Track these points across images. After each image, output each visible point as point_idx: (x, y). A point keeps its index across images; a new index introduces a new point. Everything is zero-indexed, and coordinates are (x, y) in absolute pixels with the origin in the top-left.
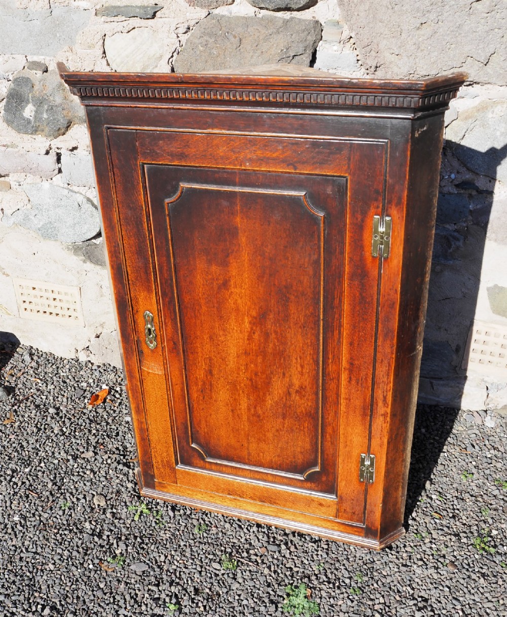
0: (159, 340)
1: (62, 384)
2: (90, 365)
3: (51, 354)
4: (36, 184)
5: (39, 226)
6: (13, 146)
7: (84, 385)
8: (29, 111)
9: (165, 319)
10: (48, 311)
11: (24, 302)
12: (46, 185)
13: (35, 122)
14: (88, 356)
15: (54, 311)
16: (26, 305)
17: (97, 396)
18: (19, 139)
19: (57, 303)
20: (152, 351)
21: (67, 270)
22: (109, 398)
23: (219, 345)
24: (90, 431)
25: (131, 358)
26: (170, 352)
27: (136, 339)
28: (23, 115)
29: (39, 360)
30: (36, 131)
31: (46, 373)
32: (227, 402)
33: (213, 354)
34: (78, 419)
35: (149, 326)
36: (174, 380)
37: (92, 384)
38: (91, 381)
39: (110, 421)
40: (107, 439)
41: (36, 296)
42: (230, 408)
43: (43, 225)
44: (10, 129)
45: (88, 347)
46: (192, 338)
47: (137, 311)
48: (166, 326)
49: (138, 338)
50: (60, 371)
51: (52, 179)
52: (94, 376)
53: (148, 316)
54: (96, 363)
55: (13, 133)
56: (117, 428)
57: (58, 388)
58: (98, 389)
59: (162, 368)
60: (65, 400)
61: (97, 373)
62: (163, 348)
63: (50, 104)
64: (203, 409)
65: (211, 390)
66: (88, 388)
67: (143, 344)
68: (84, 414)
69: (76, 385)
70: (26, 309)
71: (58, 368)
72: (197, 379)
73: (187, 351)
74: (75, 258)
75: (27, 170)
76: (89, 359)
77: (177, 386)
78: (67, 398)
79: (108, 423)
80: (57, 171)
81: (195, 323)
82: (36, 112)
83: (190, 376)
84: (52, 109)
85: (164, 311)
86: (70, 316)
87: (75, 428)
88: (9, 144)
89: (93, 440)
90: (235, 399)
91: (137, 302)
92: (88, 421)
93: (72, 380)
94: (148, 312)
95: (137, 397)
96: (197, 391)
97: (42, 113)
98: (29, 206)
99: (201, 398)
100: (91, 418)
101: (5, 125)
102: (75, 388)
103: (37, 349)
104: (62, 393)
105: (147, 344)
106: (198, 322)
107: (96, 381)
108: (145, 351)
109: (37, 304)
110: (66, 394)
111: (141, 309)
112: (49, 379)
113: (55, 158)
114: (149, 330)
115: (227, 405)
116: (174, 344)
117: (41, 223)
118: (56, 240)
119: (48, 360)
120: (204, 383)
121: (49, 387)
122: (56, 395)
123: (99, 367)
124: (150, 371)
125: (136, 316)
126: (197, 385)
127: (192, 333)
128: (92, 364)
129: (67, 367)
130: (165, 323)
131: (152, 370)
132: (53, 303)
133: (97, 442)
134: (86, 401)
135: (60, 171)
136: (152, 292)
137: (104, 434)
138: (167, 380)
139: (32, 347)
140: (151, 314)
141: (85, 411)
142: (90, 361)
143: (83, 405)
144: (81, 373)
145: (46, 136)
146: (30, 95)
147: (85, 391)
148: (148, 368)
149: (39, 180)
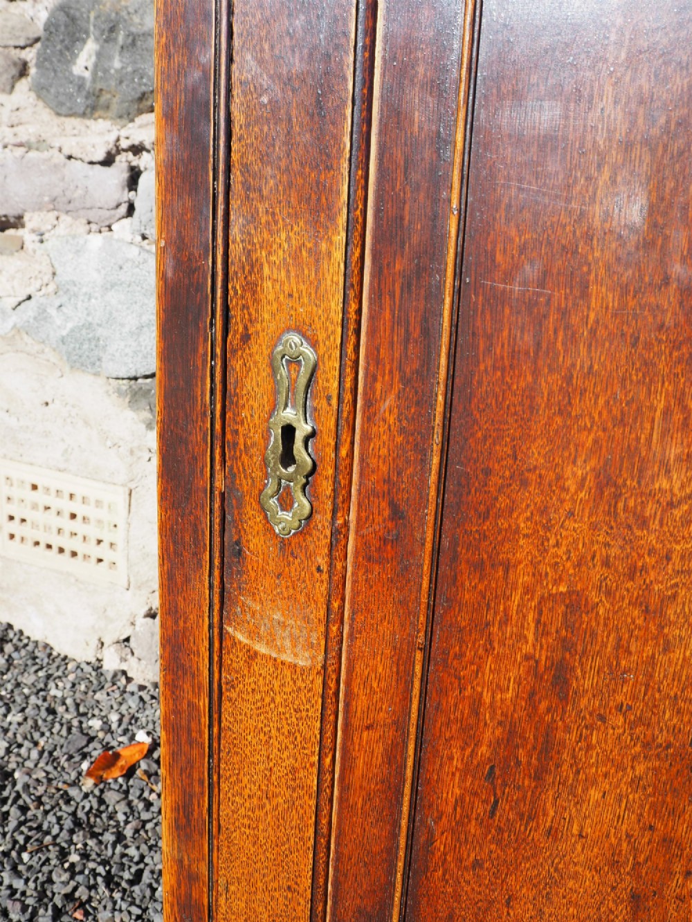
0: (326, 487)
1: (44, 714)
2: (123, 681)
3: (46, 646)
4: (74, 237)
5: (64, 333)
6: (39, 144)
7: (96, 724)
8: (84, 60)
9: (371, 378)
10: (56, 542)
11: (11, 518)
12: (96, 241)
13: (94, 80)
14: (123, 660)
15: (69, 545)
16: (14, 527)
17: (117, 756)
18: (55, 129)
19: (76, 525)
20: (284, 545)
21: (109, 443)
22: (144, 765)
23: (644, 523)
24: (63, 854)
25: (187, 580)
26: (367, 556)
27: (219, 484)
28: (71, 73)
29: (15, 655)
30: (94, 108)
31: (18, 685)
32: (615, 851)
33: (597, 572)
34: (46, 813)
35: (289, 414)
36: (361, 703)
37: (114, 726)
38: (114, 717)
39: (128, 832)
40: (102, 888)
41: (35, 507)
42: (628, 882)
43: (72, 331)
44: (41, 104)
45: (127, 640)
46: (495, 480)
47: (246, 338)
48: (368, 419)
49: (231, 478)
50: (51, 685)
51: (110, 227)
52: (123, 709)
53: (295, 361)
54: (139, 679)
55: (46, 114)
56: (142, 857)
57: (30, 722)
58: (124, 739)
59: (317, 637)
60: (34, 754)
61: (133, 703)
62: (338, 535)
63: (133, 29)
64: (477, 864)
65: (538, 777)
66: (101, 735)
67: (250, 511)
68: (68, 802)
69: (75, 723)
70: (12, 536)
71: (49, 677)
72: (476, 712)
73: (455, 558)
74: (130, 414)
75: (60, 205)
76: (124, 667)
77: (373, 735)
78: (41, 753)
79: (120, 837)
80: (123, 209)
81: (530, 394)
82: (99, 55)
83: (443, 692)
84: (134, 43)
85: (372, 332)
86: (100, 560)
87: (28, 839)
88: (33, 140)
89: (61, 884)
90: (666, 841)
91: (252, 288)
92: (68, 823)
93: (72, 709)
94: (295, 338)
95: (190, 763)
96: (465, 772)
97: (110, 58)
98: (52, 287)
99: (480, 809)
100: (81, 814)
101: (33, 95)
102: (69, 730)
103: (21, 632)
104: (36, 736)
105: (263, 510)
106: (549, 383)
107: (126, 720)
108: (255, 543)
109: (35, 526)
110: (42, 742)
111: (267, 318)
112: (18, 699)
113: (126, 175)
114: (288, 432)
115: (614, 864)
116: (397, 514)
117: (70, 325)
118: (97, 374)
119: (34, 658)
120: (511, 736)
121: (9, 718)
122: (19, 739)
123: (142, 688)
124: (262, 649)
125: (236, 364)
126: (470, 736)
127: (503, 449)
128: (129, 680)
129: (71, 677)
130: (369, 404)
131: (271, 642)
132: (69, 525)
133: (69, 897)
134: (85, 766)
135: (131, 210)
136: (332, 218)
137: (100, 870)
138: (329, 697)
139: (10, 626)
140: (307, 351)
141: (73, 792)
142: (124, 673)
143: (74, 775)
144: (98, 696)
145: (112, 118)
146: (92, 15)
147: (91, 739)
148: (254, 634)
149: (83, 228)
